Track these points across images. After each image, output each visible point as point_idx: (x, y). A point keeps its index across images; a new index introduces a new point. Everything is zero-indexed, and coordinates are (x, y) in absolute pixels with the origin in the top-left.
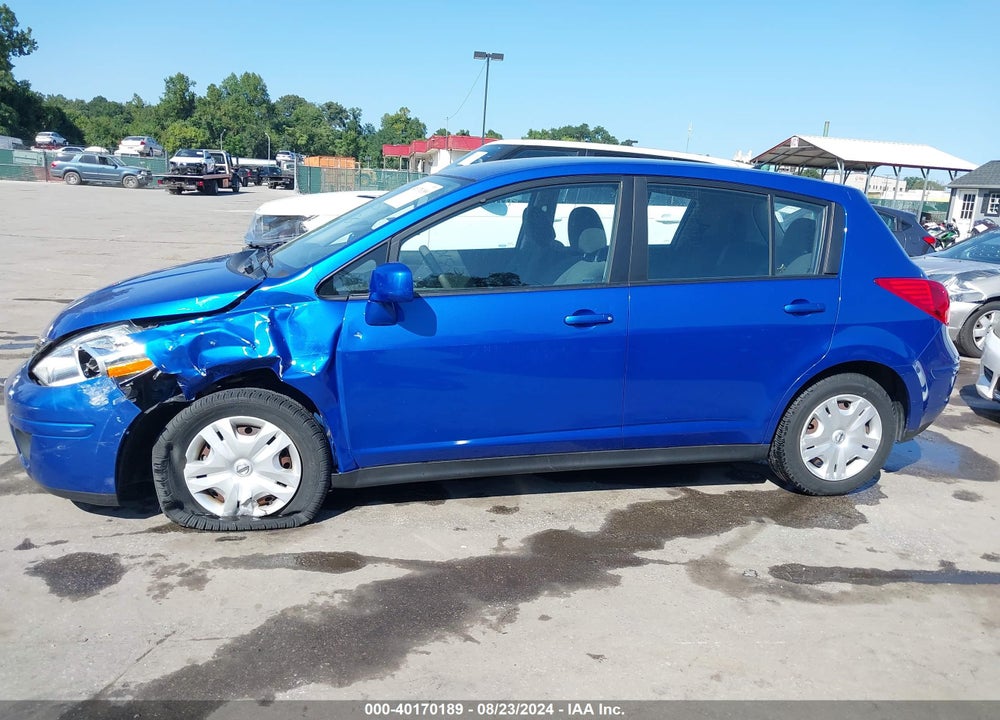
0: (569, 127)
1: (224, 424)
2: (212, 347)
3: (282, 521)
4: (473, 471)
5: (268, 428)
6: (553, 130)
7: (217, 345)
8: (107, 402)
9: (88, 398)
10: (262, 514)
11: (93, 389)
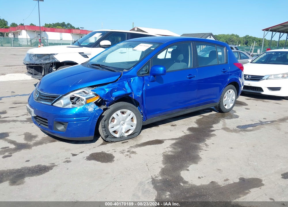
0: (58, 23)
1: (119, 112)
2: (116, 91)
3: (132, 136)
4: (168, 117)
5: (129, 112)
6: (53, 24)
7: (117, 91)
8: (93, 110)
9: (88, 109)
10: (128, 135)
11: (89, 107)
